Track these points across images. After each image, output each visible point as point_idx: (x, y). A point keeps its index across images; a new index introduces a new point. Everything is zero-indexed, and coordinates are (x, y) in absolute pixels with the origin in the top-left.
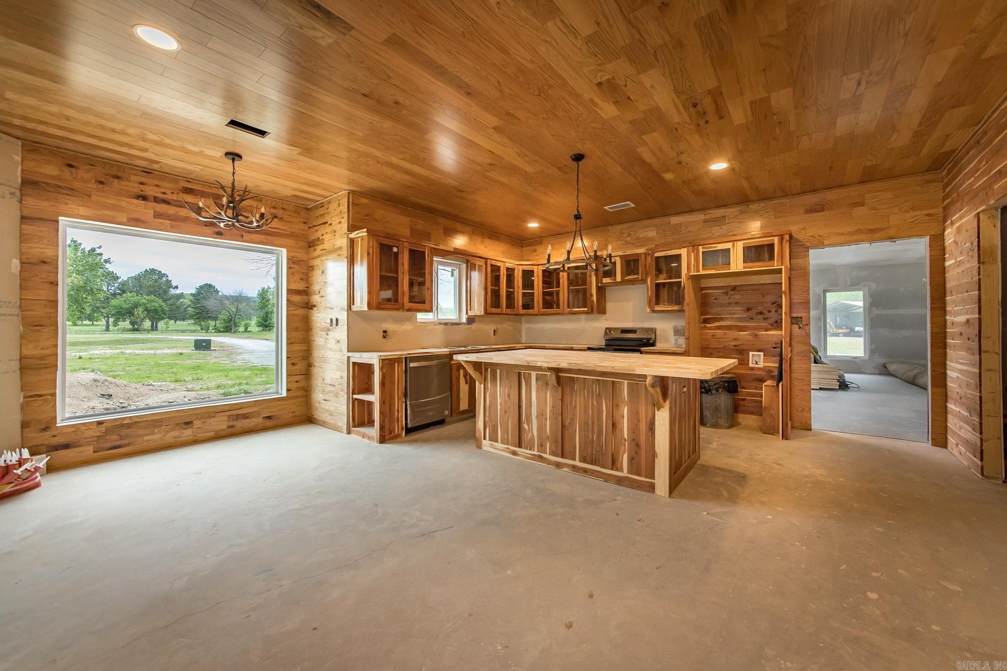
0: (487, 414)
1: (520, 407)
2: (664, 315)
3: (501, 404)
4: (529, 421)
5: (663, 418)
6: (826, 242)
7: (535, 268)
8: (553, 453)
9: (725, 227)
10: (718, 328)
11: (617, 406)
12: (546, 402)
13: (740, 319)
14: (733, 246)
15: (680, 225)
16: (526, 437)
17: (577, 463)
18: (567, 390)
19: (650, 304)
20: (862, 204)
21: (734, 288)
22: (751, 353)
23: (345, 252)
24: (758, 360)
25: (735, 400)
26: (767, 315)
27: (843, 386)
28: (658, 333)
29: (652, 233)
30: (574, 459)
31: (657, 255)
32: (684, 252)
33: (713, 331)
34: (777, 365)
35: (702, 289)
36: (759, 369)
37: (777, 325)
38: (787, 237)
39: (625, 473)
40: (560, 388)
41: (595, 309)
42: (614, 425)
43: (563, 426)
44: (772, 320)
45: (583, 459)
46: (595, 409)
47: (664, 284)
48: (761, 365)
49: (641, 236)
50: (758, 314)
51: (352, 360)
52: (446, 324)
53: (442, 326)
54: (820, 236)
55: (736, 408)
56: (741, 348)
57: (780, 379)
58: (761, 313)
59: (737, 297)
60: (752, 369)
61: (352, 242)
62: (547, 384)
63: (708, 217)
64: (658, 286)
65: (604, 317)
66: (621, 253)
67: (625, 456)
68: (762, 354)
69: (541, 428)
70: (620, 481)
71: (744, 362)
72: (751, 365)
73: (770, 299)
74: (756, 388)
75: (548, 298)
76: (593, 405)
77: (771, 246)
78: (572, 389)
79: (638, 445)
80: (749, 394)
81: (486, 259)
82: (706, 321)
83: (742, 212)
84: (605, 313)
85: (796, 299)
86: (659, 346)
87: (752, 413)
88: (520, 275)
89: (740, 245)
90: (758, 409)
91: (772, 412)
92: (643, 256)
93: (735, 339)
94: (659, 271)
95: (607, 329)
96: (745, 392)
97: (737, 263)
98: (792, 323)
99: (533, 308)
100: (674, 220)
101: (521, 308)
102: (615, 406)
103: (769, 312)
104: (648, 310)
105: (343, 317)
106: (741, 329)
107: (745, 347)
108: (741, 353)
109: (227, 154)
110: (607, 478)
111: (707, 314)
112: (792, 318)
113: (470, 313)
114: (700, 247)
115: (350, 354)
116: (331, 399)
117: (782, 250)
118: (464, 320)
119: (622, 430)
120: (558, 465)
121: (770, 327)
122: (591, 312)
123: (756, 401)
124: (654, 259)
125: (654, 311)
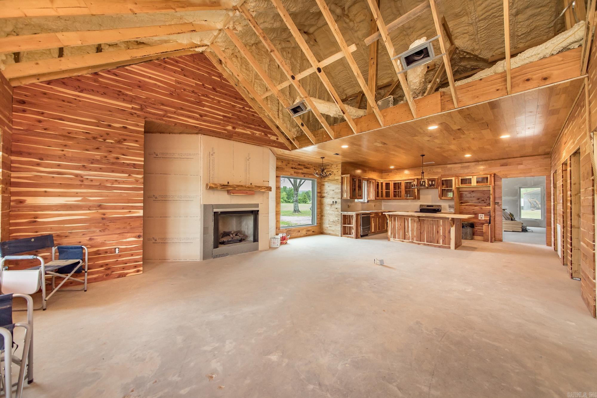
0: (392, 230)
1: (405, 228)
2: (444, 200)
3: (397, 227)
4: (408, 231)
5: (453, 230)
6: (508, 176)
7: (390, 182)
8: (417, 240)
9: (469, 170)
10: (466, 205)
11: (439, 227)
12: (414, 226)
13: (475, 202)
14: (473, 177)
15: (451, 168)
16: (407, 237)
17: (425, 243)
18: (422, 223)
19: (440, 197)
20: (522, 164)
21: (473, 191)
22: (479, 215)
23: (340, 181)
24: (482, 217)
25: (473, 231)
26: (485, 201)
27: (524, 230)
28: (442, 207)
29: (440, 170)
30: (424, 242)
31: (442, 179)
32: (453, 179)
33: (464, 206)
34: (489, 219)
35: (460, 191)
36: (483, 220)
37: (489, 205)
38: (493, 175)
39: (441, 244)
40: (419, 223)
41: (417, 198)
42: (438, 232)
43: (420, 233)
44: (487, 203)
45: (427, 242)
46: (431, 228)
47: (445, 189)
48: (483, 219)
49: (435, 171)
50: (482, 201)
51: (342, 214)
52: (362, 203)
53: (361, 204)
54: (506, 174)
55: (474, 234)
56: (475, 212)
57: (490, 223)
58: (483, 200)
59: (474, 195)
60: (480, 220)
61: (342, 178)
62: (415, 221)
63: (462, 166)
64: (442, 189)
65: (419, 201)
66: (428, 178)
67: (441, 240)
68: (484, 215)
69: (412, 234)
70: (440, 247)
71: (476, 217)
72: (479, 219)
73: (486, 196)
74: (481, 227)
75: (395, 193)
76: (431, 227)
77: (487, 178)
78: (424, 222)
79: (445, 237)
80: (478, 229)
81: (375, 180)
82: (461, 203)
83: (476, 165)
84: (419, 199)
85: (497, 196)
86: (442, 211)
87: (480, 236)
88: (385, 185)
89: (475, 177)
90: (482, 234)
91: (487, 234)
92: (437, 180)
93: (473, 210)
94: (443, 184)
95: (420, 205)
96: (477, 228)
97: (474, 183)
98: (495, 204)
99: (389, 197)
100: (449, 166)
101: (385, 197)
102: (438, 227)
103: (486, 200)
104: (439, 199)
105: (339, 201)
106: (476, 206)
107: (477, 212)
108: (476, 214)
109: (321, 158)
110: (435, 246)
111: (462, 200)
112: (495, 202)
113: (368, 199)
114: (460, 177)
115: (342, 212)
116: (333, 226)
117: (491, 179)
118: (366, 201)
119: (440, 233)
120: (419, 244)
121: (486, 205)
122: (415, 199)
123: (481, 232)
124: (441, 181)
125: (441, 199)
